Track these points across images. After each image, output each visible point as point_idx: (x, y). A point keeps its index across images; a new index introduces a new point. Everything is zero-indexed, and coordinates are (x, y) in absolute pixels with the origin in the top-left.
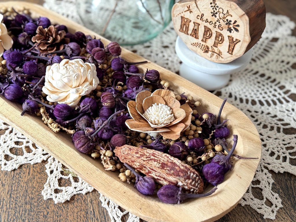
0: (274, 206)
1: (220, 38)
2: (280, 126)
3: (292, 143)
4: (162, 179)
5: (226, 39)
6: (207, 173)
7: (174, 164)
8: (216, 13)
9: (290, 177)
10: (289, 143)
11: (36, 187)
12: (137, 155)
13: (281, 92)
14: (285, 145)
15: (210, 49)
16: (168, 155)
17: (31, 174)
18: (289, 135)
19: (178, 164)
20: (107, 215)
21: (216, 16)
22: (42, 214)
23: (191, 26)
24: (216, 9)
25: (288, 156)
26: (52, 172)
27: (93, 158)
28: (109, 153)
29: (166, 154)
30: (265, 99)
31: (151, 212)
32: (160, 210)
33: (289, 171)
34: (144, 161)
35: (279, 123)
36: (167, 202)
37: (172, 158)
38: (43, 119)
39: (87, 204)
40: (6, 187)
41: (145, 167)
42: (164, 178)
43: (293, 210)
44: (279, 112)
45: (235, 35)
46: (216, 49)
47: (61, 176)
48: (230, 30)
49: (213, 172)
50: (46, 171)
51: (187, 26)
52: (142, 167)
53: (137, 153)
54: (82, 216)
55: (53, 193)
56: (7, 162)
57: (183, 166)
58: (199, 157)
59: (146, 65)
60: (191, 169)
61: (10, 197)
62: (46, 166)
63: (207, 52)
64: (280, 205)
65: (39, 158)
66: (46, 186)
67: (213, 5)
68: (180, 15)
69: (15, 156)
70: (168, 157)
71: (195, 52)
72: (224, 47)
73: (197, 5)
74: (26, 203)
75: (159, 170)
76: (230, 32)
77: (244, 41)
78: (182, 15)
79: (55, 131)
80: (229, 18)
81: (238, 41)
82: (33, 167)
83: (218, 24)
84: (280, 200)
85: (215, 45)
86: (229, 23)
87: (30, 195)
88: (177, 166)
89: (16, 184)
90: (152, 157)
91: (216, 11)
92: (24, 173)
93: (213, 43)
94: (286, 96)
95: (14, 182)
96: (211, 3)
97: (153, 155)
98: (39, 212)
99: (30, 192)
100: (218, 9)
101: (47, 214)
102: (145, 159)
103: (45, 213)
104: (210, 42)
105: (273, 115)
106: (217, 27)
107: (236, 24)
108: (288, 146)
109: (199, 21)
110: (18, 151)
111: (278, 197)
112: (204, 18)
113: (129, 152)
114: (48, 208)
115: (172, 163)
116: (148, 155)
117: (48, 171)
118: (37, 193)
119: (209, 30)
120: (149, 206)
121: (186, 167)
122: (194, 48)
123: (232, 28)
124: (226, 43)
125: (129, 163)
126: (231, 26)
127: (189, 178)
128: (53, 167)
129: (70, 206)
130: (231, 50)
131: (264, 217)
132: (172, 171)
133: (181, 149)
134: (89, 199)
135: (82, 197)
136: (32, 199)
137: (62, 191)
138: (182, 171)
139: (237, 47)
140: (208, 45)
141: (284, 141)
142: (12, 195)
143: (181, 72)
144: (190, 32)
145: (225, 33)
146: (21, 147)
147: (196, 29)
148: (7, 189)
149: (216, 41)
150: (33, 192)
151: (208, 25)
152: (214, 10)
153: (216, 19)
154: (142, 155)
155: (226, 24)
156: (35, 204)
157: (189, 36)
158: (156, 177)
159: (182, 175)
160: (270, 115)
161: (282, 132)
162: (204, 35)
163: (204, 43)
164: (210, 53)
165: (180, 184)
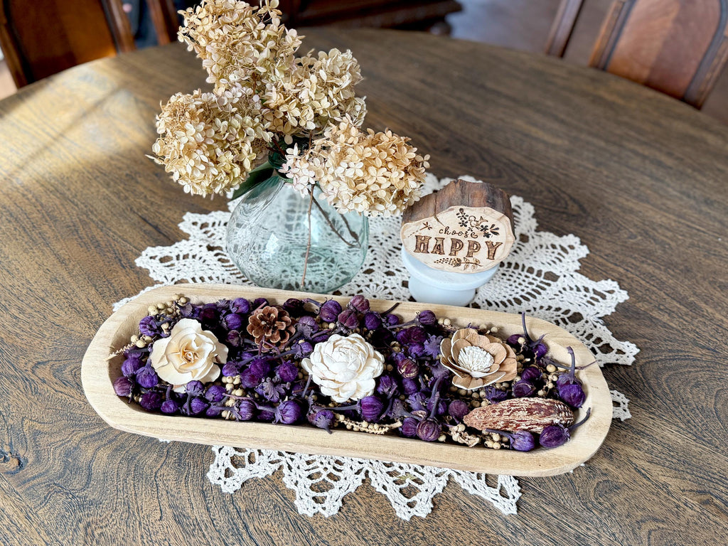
0: (622, 404)
1: (475, 246)
2: (562, 316)
3: (587, 331)
4: (535, 426)
5: (483, 245)
6: (570, 398)
7: (537, 404)
8: (467, 222)
9: (612, 367)
10: (585, 332)
11: (383, 514)
12: (497, 414)
13: (534, 276)
14: (582, 335)
15: (463, 261)
16: (526, 399)
17: (362, 503)
18: (579, 323)
19: (541, 402)
20: (483, 500)
21: (466, 226)
22: (417, 538)
23: (432, 243)
24: (465, 219)
25: (595, 346)
26: (384, 487)
27: (442, 442)
28: (461, 428)
29: (523, 398)
30: (525, 292)
31: (551, 462)
32: (557, 457)
33: (608, 362)
34: (509, 416)
35: (559, 313)
36: (557, 445)
37: (532, 399)
38: (348, 427)
39: (453, 501)
40: (350, 532)
41: (512, 422)
42: (537, 424)
43: (639, 400)
44: (550, 301)
45: (493, 239)
46: (471, 260)
47: (399, 487)
48: (487, 235)
49: (575, 395)
50: (377, 490)
51: (426, 244)
52: (507, 423)
53: (494, 411)
54: (460, 516)
55: (410, 509)
56: (323, 505)
57: (547, 402)
58: (544, 387)
59: (399, 307)
60: (555, 401)
61: (365, 540)
62: (372, 484)
63: (458, 265)
64: (627, 401)
65: (355, 481)
66: (395, 507)
67: (461, 215)
68: (414, 235)
69: (325, 494)
70: (527, 400)
71: (442, 269)
72: (482, 255)
73: (438, 220)
74: (390, 537)
75: (530, 418)
76: (488, 237)
77: (507, 242)
78: (417, 234)
79: (382, 433)
80: (484, 224)
81: (499, 244)
82: (357, 494)
83: (470, 232)
84: (622, 395)
85: (469, 255)
86: (485, 229)
87: (386, 526)
88: (542, 405)
89: (357, 523)
90: (513, 408)
91: (465, 221)
92: (354, 507)
93: (466, 254)
94: (541, 279)
95: (353, 522)
96: (457, 214)
97: (511, 405)
98: (412, 538)
99: (382, 523)
100: (468, 218)
101: (423, 534)
102: (509, 414)
103: (421, 535)
104: (461, 254)
105: (547, 307)
106: (469, 236)
107: (494, 228)
108: (586, 335)
109: (443, 235)
110: (321, 486)
111: (619, 393)
112: (450, 231)
113: (486, 414)
114: (418, 528)
115: (535, 404)
116: (506, 408)
117: (380, 489)
118: (391, 520)
119: (459, 241)
120: (545, 459)
121: (550, 402)
122: (440, 265)
123: (490, 233)
124: (484, 249)
125: (490, 427)
126: (489, 231)
127: (560, 412)
128: (383, 483)
129: (438, 513)
130: (491, 256)
131: (622, 420)
132: (542, 413)
133: (529, 386)
134: (450, 495)
135: (441, 497)
136: (392, 528)
137: (415, 502)
138: (550, 408)
139: (499, 250)
140: (459, 258)
141: (578, 331)
142: (366, 538)
143: (415, 297)
144: (430, 250)
145: (482, 240)
146: (321, 479)
147: (439, 245)
148: (353, 535)
149: (470, 251)
150: (385, 520)
151: (456, 237)
152: (463, 219)
153: (467, 228)
154: (502, 411)
155: (482, 230)
156: (401, 532)
157: (430, 254)
158: (527, 428)
159: (553, 411)
160: (544, 308)
161: (570, 323)
162: (452, 248)
163: (453, 257)
164: (463, 265)
165: (557, 421)
